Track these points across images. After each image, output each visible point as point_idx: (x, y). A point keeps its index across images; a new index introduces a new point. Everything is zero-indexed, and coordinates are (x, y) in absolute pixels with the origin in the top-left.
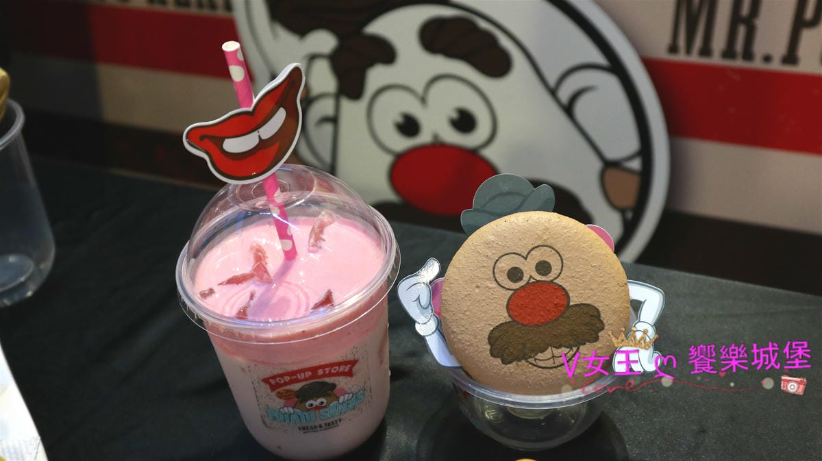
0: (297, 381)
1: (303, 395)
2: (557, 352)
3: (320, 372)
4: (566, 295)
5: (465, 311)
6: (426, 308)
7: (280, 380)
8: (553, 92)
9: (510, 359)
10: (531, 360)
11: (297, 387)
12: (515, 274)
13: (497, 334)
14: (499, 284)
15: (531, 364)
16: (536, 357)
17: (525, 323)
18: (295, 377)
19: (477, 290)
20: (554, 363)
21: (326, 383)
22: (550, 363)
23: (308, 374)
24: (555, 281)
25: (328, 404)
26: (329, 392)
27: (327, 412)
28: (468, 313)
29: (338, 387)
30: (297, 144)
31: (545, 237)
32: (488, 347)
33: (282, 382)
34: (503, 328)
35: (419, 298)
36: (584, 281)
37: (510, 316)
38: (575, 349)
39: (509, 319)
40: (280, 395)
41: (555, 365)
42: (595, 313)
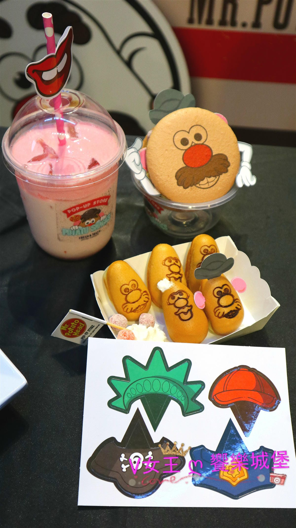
0: (83, 209)
1: (84, 218)
2: (210, 179)
3: (95, 203)
4: (210, 150)
5: (162, 163)
6: (138, 165)
7: (74, 210)
8: (118, 52)
9: (187, 186)
10: (198, 185)
11: (81, 213)
12: (184, 142)
13: (179, 174)
14: (177, 148)
15: (197, 187)
16: (200, 183)
17: (192, 166)
18: (82, 207)
19: (166, 152)
20: (209, 185)
21: (96, 209)
22: (206, 186)
23: (89, 204)
24: (205, 143)
25: (96, 221)
26: (97, 214)
27: (94, 227)
28: (163, 164)
29: (102, 211)
30: (70, 76)
31: (197, 121)
32: (176, 181)
33: (75, 211)
34: (182, 170)
35: (134, 160)
36: (218, 142)
37: (185, 164)
38: (218, 177)
39: (184, 165)
40: (72, 220)
41: (209, 186)
42: (225, 158)
